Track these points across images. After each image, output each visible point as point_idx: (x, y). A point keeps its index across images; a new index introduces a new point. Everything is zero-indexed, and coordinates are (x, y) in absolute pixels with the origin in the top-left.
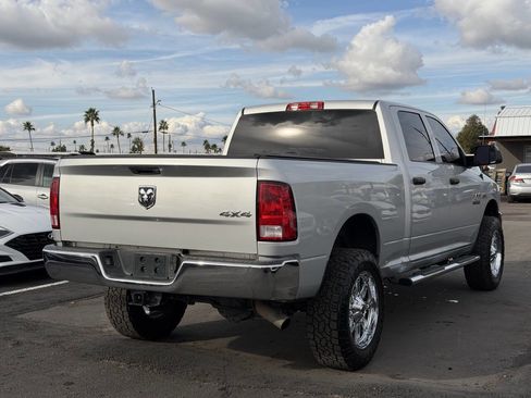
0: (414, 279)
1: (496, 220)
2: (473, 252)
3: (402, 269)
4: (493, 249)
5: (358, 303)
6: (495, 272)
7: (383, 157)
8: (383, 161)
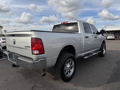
0: (85, 58)
1: (104, 44)
2: (100, 50)
3: (83, 56)
4: (104, 49)
5: (68, 66)
6: (104, 54)
7: (79, 32)
8: (79, 33)
